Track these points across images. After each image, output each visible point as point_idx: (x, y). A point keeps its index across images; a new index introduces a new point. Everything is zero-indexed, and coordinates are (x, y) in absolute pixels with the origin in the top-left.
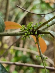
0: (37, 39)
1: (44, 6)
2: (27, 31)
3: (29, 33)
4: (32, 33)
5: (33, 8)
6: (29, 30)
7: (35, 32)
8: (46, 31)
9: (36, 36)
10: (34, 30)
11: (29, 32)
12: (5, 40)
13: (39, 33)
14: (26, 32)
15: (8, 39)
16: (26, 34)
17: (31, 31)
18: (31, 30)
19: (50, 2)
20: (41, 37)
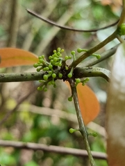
0: (74, 89)
1: (99, 12)
2: (50, 70)
3: (54, 75)
4: (61, 75)
5: (74, 18)
6: (55, 67)
7: (69, 71)
8: (94, 71)
9: (70, 83)
10: (67, 68)
11: (53, 73)
12: (10, 91)
13: (78, 74)
14: (47, 73)
15: (15, 89)
16: (46, 76)
17: (59, 71)
18: (59, 68)
19: (113, 4)
20: (83, 85)
